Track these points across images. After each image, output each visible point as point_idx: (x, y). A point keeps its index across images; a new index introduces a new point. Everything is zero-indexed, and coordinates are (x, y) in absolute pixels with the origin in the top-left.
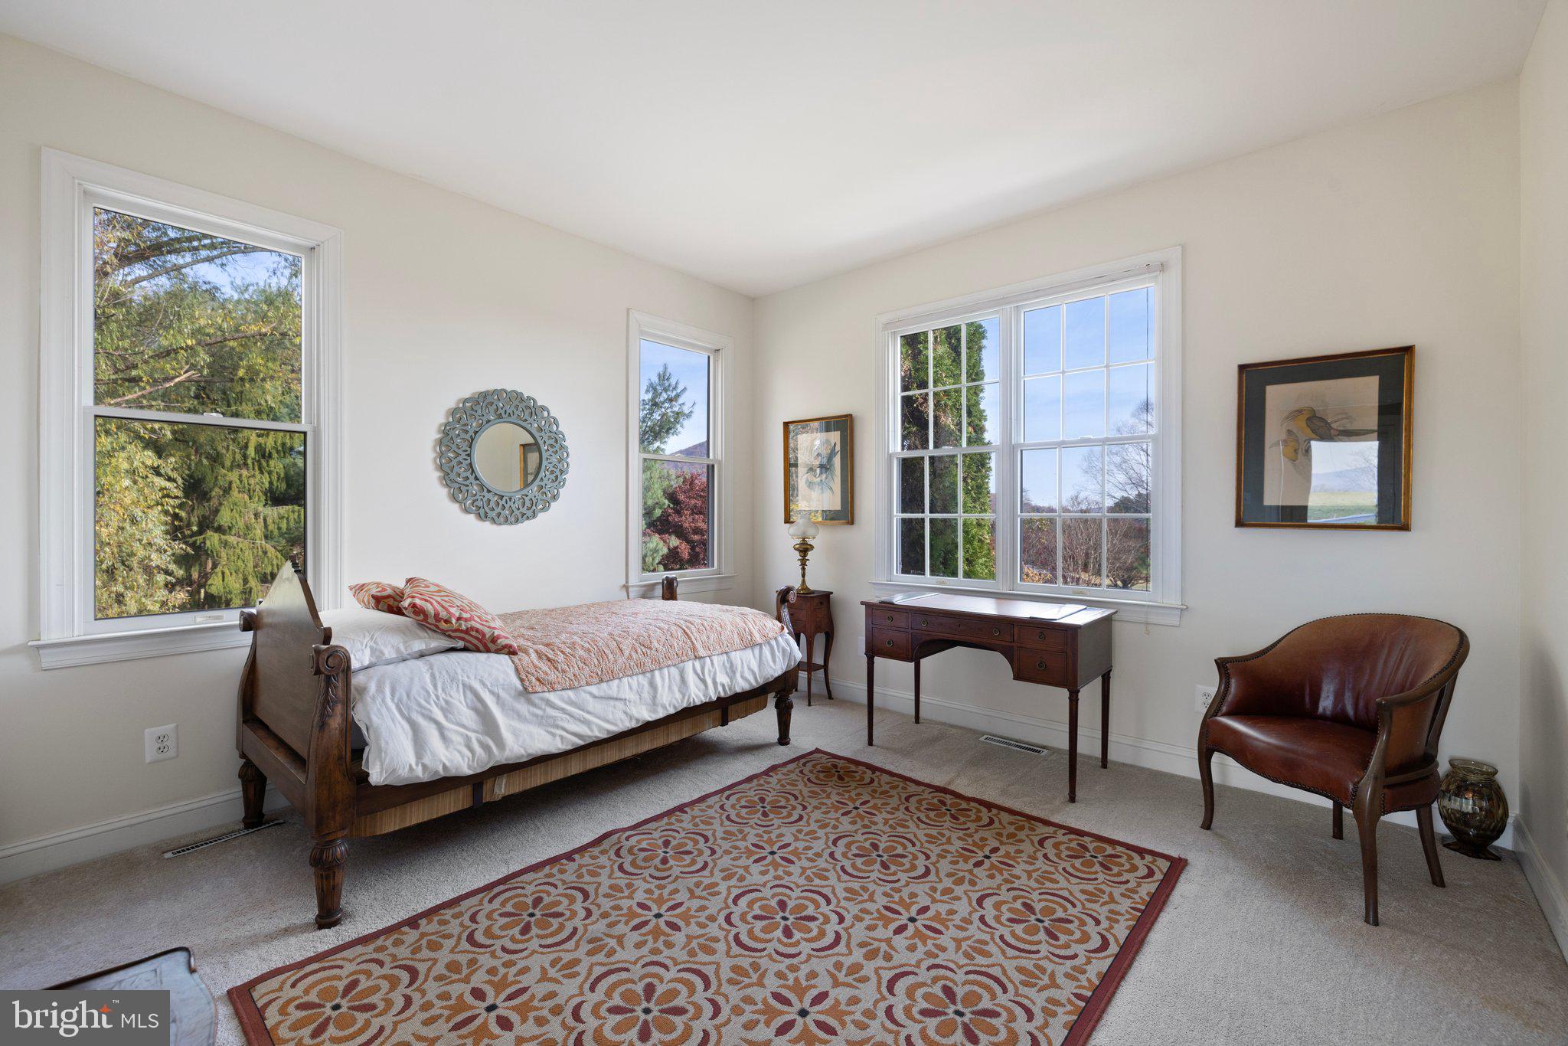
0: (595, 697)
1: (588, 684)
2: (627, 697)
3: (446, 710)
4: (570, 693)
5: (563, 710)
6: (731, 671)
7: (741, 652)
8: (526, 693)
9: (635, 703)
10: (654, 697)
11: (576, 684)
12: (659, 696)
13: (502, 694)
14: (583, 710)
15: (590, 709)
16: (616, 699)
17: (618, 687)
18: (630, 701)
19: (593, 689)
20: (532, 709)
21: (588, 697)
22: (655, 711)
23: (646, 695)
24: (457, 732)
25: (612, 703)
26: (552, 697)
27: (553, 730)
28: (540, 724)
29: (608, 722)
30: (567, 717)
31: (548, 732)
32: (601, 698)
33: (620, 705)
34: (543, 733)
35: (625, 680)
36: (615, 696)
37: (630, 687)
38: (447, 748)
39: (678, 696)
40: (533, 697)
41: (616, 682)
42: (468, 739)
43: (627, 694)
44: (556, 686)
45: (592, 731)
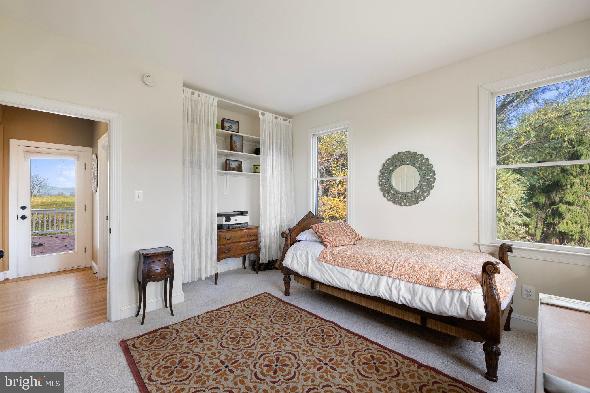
0: (338, 271)
1: (337, 265)
2: (350, 277)
3: (301, 255)
4: (331, 266)
5: (326, 270)
6: (414, 294)
7: (424, 287)
8: (319, 260)
9: (353, 281)
10: (362, 284)
11: (333, 263)
12: (363, 284)
13: (314, 257)
14: (333, 273)
15: (335, 274)
16: (346, 276)
17: (348, 272)
18: (351, 280)
19: (338, 268)
20: (319, 265)
21: (336, 270)
22: (360, 289)
23: (359, 281)
24: (301, 262)
25: (344, 276)
26: (324, 264)
27: (322, 275)
28: (320, 271)
29: (340, 282)
30: (327, 273)
31: (321, 275)
32: (340, 272)
33: (347, 279)
34: (319, 274)
35: (352, 271)
36: (345, 274)
37: (353, 274)
38: (297, 265)
39: (373, 288)
40: (320, 261)
41: (348, 270)
42: (302, 265)
43: (351, 276)
44: (327, 261)
45: (333, 282)
